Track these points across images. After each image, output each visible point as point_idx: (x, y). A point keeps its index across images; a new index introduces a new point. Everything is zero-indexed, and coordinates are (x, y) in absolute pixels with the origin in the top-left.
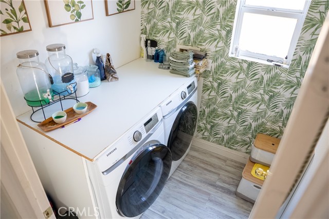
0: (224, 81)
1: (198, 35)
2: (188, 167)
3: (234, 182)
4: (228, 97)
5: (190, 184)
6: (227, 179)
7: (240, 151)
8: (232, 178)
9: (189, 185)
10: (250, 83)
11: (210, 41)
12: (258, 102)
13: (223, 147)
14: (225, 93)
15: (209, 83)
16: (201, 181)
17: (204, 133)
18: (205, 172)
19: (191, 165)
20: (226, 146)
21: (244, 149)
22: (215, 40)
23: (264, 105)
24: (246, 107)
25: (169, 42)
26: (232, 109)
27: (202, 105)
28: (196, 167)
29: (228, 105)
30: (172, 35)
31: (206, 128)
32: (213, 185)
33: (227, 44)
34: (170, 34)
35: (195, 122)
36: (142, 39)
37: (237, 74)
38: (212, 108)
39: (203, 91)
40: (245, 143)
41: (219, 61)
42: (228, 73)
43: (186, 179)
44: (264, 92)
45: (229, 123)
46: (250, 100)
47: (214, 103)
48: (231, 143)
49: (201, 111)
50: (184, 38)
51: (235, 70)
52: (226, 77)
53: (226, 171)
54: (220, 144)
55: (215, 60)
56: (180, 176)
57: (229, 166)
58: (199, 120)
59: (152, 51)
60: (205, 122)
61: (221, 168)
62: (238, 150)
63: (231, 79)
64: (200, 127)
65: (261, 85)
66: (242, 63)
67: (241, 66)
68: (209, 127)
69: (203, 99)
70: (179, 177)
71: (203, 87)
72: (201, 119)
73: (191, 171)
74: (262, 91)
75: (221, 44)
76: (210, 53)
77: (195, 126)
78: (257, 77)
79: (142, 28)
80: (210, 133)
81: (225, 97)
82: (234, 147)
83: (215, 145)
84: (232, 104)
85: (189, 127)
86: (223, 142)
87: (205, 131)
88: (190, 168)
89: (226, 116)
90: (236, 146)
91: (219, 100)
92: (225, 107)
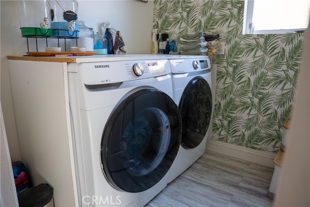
0: (239, 64)
1: (209, 19)
2: (203, 168)
3: (263, 184)
4: (245, 81)
5: (206, 184)
6: (253, 181)
7: (266, 150)
8: (260, 180)
9: (203, 185)
10: (269, 59)
11: (222, 23)
12: (281, 82)
13: (244, 148)
14: (241, 77)
15: (224, 69)
16: (219, 182)
17: (220, 132)
18: (224, 173)
19: (206, 167)
20: (247, 147)
21: (270, 147)
22: (227, 20)
23: (289, 83)
24: (268, 89)
25: (180, 32)
26: (251, 96)
27: (217, 97)
28: (212, 169)
29: (246, 91)
30: (184, 25)
31: (222, 126)
32: (236, 186)
33: (240, 21)
34: (181, 24)
35: (208, 118)
36: (154, 34)
37: (253, 53)
38: (228, 98)
39: (218, 79)
40: (270, 138)
41: (233, 42)
42: (243, 54)
43: (201, 179)
44: (288, 67)
45: (249, 114)
46: (272, 80)
47: (230, 92)
48: (253, 141)
49: (216, 105)
50: (195, 25)
51: (250, 48)
52: (242, 58)
53: (251, 173)
54: (240, 145)
55: (228, 41)
56: (193, 175)
57: (254, 169)
58: (214, 116)
59: (163, 45)
60: (220, 117)
61: (243, 171)
62: (263, 150)
63: (248, 59)
64: (215, 125)
65: (283, 59)
66: (258, 39)
67: (257, 43)
68: (226, 123)
69: (218, 90)
70: (192, 177)
71: (218, 75)
72: (217, 114)
73: (207, 171)
74: (284, 67)
75: (234, 23)
76: (222, 35)
77: (209, 123)
78: (276, 51)
79: (154, 24)
80: (228, 132)
81: (242, 83)
82: (257, 147)
83: (235, 147)
84: (251, 89)
85: (202, 125)
86: (243, 141)
87: (222, 130)
88: (205, 169)
89: (245, 106)
90: (261, 145)
91: (237, 87)
92: (243, 94)
